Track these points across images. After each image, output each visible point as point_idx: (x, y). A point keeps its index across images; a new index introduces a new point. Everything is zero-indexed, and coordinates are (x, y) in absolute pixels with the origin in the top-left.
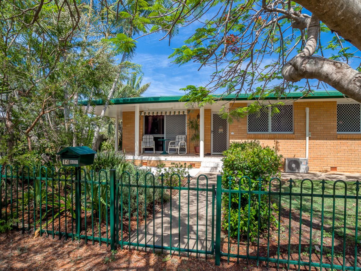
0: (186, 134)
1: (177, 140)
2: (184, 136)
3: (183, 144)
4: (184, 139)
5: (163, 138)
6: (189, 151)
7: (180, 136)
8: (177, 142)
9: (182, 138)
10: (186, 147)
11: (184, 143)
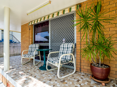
0: (75, 42)
1: (61, 50)
2: (71, 45)
3: (69, 58)
4: (71, 49)
5: (48, 47)
6: (80, 68)
7: (66, 45)
8: (61, 53)
9: (68, 48)
10: (74, 62)
11: (71, 56)
